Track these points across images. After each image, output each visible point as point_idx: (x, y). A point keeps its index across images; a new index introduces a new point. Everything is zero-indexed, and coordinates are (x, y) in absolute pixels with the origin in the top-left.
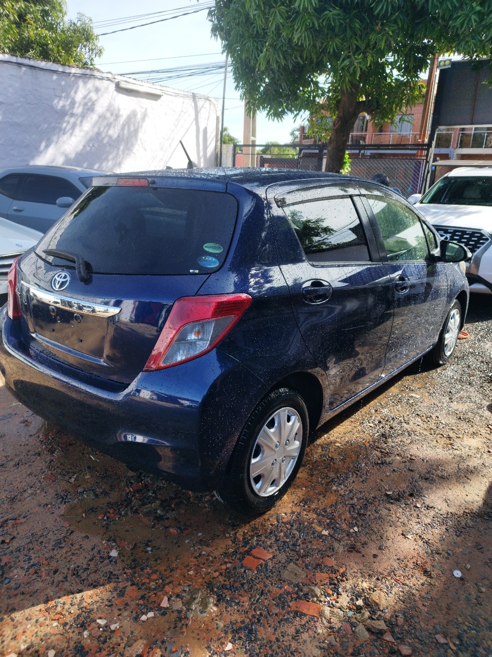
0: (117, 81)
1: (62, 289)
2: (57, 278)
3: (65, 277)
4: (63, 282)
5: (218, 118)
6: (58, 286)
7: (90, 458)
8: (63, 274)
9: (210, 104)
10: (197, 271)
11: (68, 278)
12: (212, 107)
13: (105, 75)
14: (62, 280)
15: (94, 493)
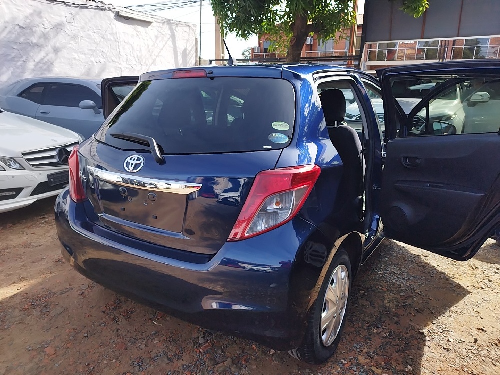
0: (117, 11)
1: (136, 171)
2: (130, 161)
3: (139, 159)
4: (136, 164)
5: (197, 39)
6: (131, 168)
7: (154, 323)
8: (136, 157)
9: (190, 29)
10: (270, 147)
11: (142, 160)
12: (191, 31)
13: (107, 6)
14: (135, 163)
15: (168, 357)
